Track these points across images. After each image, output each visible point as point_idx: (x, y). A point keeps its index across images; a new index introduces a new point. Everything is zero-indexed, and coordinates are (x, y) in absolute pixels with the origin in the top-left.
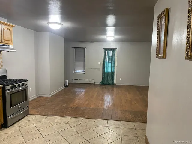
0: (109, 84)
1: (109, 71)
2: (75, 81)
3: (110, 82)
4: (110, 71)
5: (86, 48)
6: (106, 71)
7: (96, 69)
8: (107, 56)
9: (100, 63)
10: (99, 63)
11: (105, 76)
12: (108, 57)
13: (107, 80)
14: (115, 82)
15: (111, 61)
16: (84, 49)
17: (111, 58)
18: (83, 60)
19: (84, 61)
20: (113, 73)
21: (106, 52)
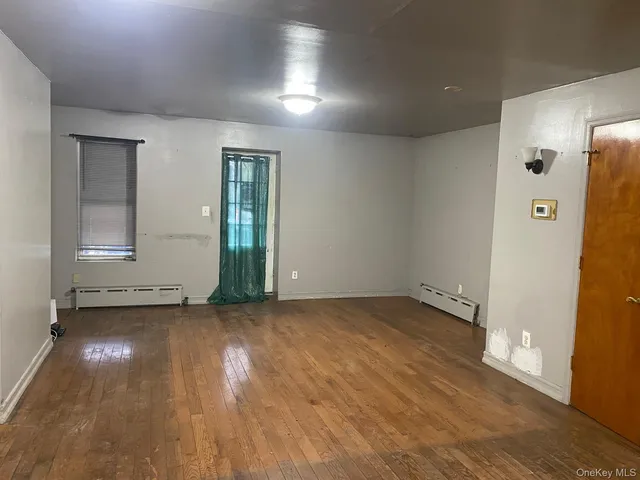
0: (247, 299)
1: (244, 245)
2: (85, 300)
3: (251, 290)
4: (248, 243)
5: (143, 142)
6: (232, 245)
7: (189, 236)
8: (236, 182)
9: (208, 210)
10: (206, 211)
11: (227, 264)
12: (238, 186)
13: (240, 285)
14: (269, 287)
15: (254, 204)
16: (131, 145)
17: (254, 191)
18: (124, 196)
19: (132, 201)
20: (259, 253)
21: (232, 164)
